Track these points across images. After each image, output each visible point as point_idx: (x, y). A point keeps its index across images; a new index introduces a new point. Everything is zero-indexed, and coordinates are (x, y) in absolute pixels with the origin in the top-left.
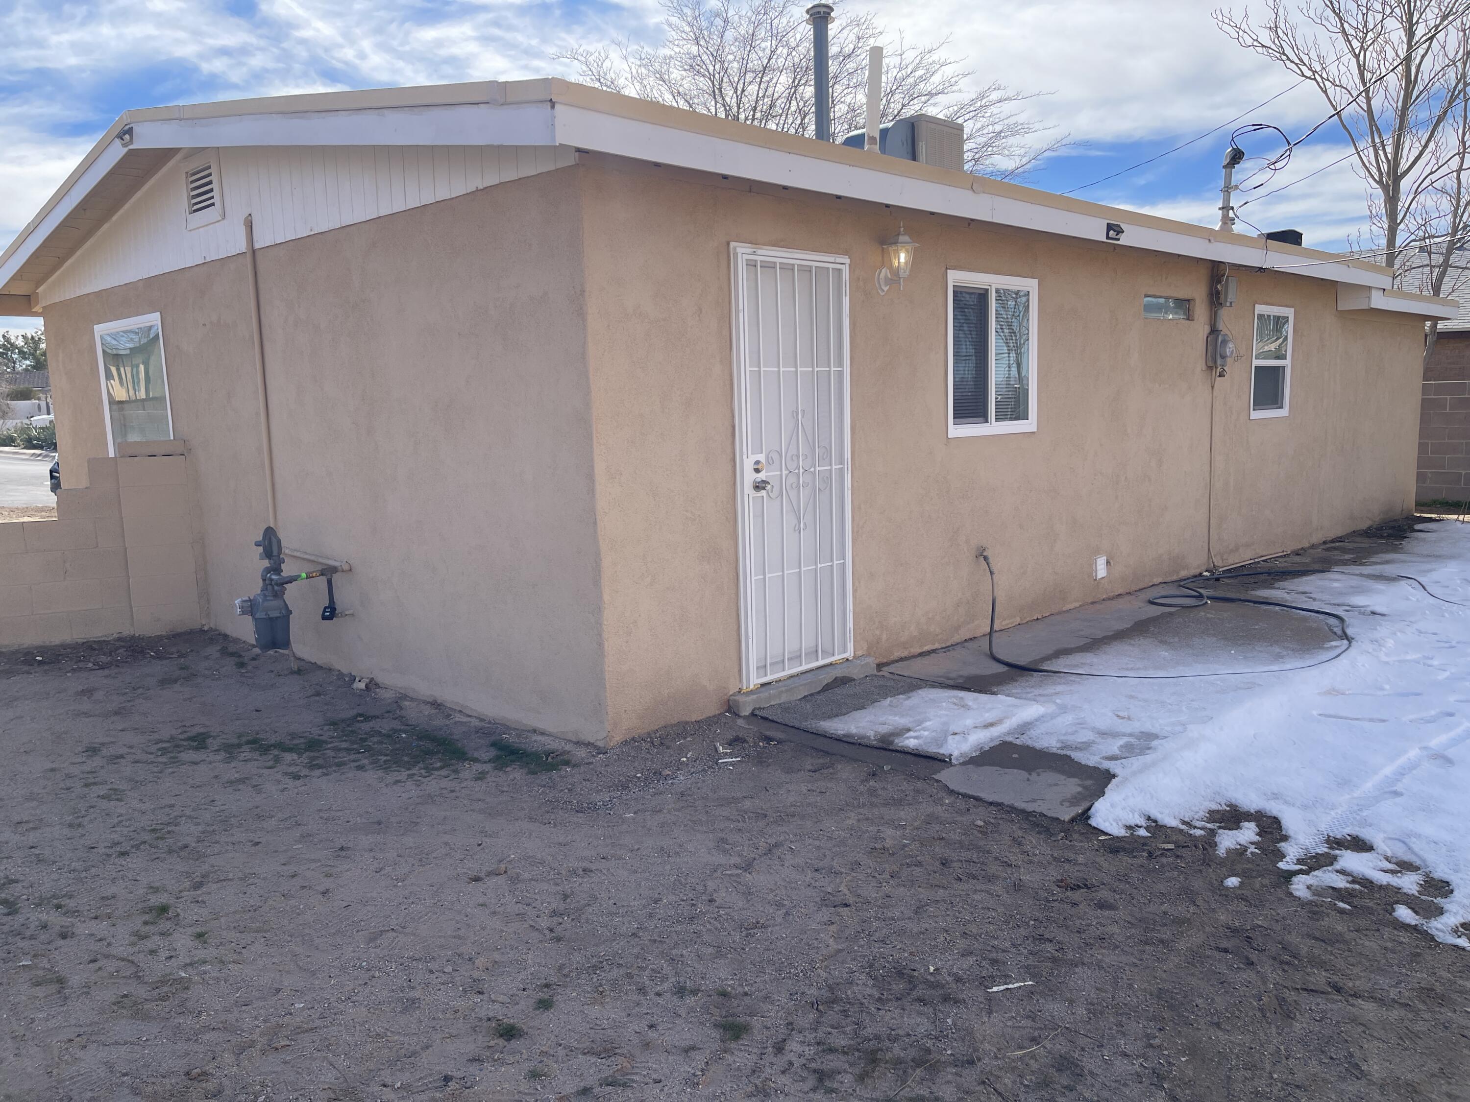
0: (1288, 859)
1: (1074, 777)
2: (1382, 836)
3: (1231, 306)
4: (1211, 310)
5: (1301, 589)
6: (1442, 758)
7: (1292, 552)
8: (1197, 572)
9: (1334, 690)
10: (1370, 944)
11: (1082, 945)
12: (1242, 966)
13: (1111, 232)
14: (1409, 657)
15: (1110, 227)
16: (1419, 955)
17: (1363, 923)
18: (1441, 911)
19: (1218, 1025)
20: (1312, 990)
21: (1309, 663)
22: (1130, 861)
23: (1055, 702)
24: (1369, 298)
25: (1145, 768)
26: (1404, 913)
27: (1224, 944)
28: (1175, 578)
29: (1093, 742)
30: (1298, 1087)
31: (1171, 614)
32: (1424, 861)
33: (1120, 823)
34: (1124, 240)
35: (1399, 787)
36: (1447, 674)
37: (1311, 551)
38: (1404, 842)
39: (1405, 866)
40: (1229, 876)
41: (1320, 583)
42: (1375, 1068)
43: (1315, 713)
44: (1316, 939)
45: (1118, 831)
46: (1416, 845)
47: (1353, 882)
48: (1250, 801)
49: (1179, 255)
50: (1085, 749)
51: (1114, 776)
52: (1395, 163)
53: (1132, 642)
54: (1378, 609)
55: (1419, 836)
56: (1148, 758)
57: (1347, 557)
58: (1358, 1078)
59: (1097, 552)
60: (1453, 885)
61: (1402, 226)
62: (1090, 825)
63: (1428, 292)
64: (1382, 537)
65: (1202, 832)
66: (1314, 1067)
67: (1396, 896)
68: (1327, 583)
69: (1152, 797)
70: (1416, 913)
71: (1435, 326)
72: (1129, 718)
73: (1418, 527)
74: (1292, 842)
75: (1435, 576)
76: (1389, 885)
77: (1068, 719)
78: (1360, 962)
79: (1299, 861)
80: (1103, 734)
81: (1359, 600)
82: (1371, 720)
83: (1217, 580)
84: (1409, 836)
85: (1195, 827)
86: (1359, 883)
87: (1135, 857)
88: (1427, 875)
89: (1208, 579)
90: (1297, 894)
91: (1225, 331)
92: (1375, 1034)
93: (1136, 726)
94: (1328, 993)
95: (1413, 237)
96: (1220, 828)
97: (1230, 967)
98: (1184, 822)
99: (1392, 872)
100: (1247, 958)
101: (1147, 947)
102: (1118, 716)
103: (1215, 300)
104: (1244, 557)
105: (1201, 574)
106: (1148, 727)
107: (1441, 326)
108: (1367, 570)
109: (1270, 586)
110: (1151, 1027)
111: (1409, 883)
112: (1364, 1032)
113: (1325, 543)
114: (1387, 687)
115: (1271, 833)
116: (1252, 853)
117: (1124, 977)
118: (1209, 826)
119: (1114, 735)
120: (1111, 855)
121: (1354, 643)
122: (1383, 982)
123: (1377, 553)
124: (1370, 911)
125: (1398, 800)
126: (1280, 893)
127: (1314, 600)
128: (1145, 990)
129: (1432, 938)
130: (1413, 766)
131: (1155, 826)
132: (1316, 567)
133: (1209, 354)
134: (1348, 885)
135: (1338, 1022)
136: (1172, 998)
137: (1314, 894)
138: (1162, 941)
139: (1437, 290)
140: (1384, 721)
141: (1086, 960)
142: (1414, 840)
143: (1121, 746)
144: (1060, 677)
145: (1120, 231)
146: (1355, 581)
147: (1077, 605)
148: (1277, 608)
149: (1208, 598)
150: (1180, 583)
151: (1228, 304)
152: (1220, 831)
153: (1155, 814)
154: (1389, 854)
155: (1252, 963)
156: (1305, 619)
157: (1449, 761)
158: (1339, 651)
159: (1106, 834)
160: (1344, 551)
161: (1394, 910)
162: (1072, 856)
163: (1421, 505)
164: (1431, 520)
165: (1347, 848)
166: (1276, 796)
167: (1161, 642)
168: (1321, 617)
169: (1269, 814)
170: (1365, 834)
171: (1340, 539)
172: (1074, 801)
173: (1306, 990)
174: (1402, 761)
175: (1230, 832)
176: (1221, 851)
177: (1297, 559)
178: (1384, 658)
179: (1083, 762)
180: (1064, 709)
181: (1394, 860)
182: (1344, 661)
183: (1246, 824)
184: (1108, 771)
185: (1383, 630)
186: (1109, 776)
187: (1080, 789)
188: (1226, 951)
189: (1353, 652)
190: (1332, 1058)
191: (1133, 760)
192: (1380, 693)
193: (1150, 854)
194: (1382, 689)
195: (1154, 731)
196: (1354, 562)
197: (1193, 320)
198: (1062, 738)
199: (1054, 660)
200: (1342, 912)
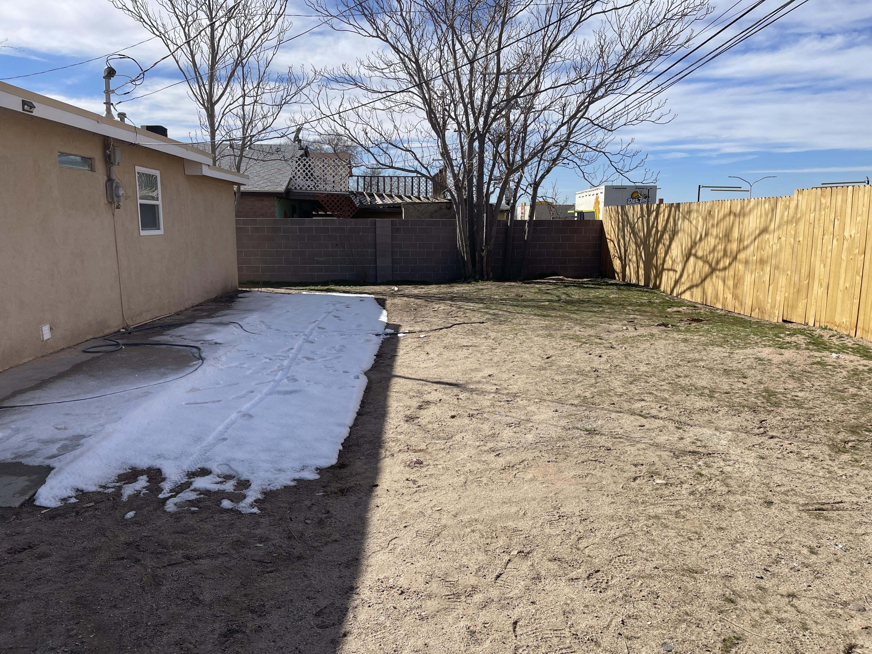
0: (165, 491)
1: (22, 476)
2: (216, 464)
3: (118, 165)
4: (107, 167)
5: (178, 334)
6: (248, 416)
7: (175, 314)
8: (117, 329)
9: (194, 388)
10: (208, 526)
11: (24, 588)
12: (132, 564)
13: (26, 107)
14: (233, 365)
15: (24, 103)
16: (233, 524)
17: (204, 516)
18: (244, 497)
19: (115, 606)
20: (174, 564)
21: (181, 375)
22: (62, 521)
23: (10, 428)
24: (201, 169)
25: (75, 458)
26: (226, 504)
27: (123, 554)
28: (101, 334)
29: (39, 449)
30: (162, 625)
31: (98, 357)
32: (237, 472)
33: (57, 499)
34: (36, 113)
35: (226, 436)
36: (251, 371)
37: (186, 312)
38: (227, 465)
39: (227, 477)
40: (129, 512)
41: (189, 330)
42: (207, 597)
43: (183, 403)
44: (178, 533)
45: (54, 504)
46: (234, 465)
47: (200, 494)
48: (144, 463)
49: (80, 129)
50: (32, 455)
51: (53, 469)
52: (210, 95)
53: (70, 378)
54: (218, 341)
55: (234, 460)
56: (78, 452)
57: (204, 314)
58: (197, 606)
59: (42, 322)
60: (251, 481)
61: (218, 132)
62: (35, 505)
63: (234, 170)
64: (222, 302)
65: (113, 490)
66: (173, 609)
67: (222, 495)
68: (192, 329)
69: (80, 476)
70: (232, 501)
71: (239, 188)
72: (65, 429)
73: (240, 295)
74: (168, 481)
75: (247, 320)
76: (219, 490)
77: (21, 437)
78: (202, 538)
79: (171, 491)
80: (46, 442)
81: (208, 337)
82: (213, 402)
83: (130, 333)
84: (230, 461)
85: (109, 488)
86: (203, 494)
87: (67, 518)
88: (238, 480)
89: (124, 333)
90: (168, 510)
91: (117, 180)
92: (208, 576)
93: (70, 433)
94: (183, 562)
95: (224, 139)
96: (124, 484)
97: (125, 568)
98: (101, 487)
99: (221, 483)
100: (136, 559)
101: (70, 574)
102: (57, 428)
103: (108, 161)
104: (146, 318)
105: (119, 331)
106: (79, 431)
107: (242, 188)
108: (214, 320)
109: (161, 334)
110: (71, 624)
111: (229, 486)
112: (202, 578)
113: (193, 307)
114: (222, 382)
115: (156, 479)
116: (144, 494)
117: (54, 599)
118: (118, 484)
119: (53, 441)
120: (50, 521)
121: (205, 361)
122: (214, 545)
123: (220, 311)
124: (209, 508)
125: (225, 442)
126: (159, 513)
127: (185, 339)
128: (67, 603)
129: (240, 512)
130: (233, 423)
131: (81, 494)
132: (188, 321)
133: (108, 194)
134: (197, 497)
135: (187, 577)
136: (85, 601)
137: (178, 507)
138: (81, 567)
139: (238, 168)
140: (219, 401)
141: (26, 597)
142: (232, 462)
143: (59, 448)
144: (15, 410)
145: (32, 107)
146: (207, 327)
147: (31, 359)
148: (164, 346)
149: (123, 345)
150: (105, 338)
151: (117, 164)
152: (124, 486)
153: (82, 486)
154: (220, 473)
155: (139, 560)
156: (179, 351)
157: (251, 416)
158: (197, 366)
159: (46, 508)
160: (203, 311)
161: (221, 503)
162: (21, 529)
163: (242, 284)
164: (247, 291)
165: (198, 476)
166: (159, 456)
167: (91, 376)
168: (188, 348)
169: (155, 468)
170: (208, 465)
171: (201, 305)
172: (23, 492)
173: (170, 565)
174: (228, 421)
175: (131, 485)
176: (125, 498)
177: (178, 317)
178: (221, 367)
179: (31, 464)
180: (17, 431)
181: (222, 476)
182: (199, 371)
183: (141, 477)
184: (48, 466)
185: (221, 352)
186: (49, 469)
187: (27, 483)
188: (123, 558)
189: (204, 366)
190: (183, 600)
191: (67, 455)
192: (218, 386)
193: (77, 513)
194: (219, 384)
195: (82, 433)
196: (208, 316)
197: (94, 171)
198: (15, 451)
199: (11, 399)
200: (194, 512)
